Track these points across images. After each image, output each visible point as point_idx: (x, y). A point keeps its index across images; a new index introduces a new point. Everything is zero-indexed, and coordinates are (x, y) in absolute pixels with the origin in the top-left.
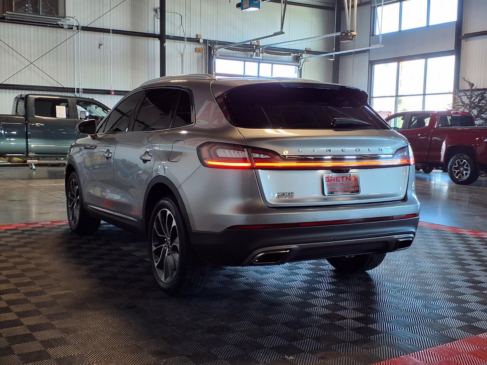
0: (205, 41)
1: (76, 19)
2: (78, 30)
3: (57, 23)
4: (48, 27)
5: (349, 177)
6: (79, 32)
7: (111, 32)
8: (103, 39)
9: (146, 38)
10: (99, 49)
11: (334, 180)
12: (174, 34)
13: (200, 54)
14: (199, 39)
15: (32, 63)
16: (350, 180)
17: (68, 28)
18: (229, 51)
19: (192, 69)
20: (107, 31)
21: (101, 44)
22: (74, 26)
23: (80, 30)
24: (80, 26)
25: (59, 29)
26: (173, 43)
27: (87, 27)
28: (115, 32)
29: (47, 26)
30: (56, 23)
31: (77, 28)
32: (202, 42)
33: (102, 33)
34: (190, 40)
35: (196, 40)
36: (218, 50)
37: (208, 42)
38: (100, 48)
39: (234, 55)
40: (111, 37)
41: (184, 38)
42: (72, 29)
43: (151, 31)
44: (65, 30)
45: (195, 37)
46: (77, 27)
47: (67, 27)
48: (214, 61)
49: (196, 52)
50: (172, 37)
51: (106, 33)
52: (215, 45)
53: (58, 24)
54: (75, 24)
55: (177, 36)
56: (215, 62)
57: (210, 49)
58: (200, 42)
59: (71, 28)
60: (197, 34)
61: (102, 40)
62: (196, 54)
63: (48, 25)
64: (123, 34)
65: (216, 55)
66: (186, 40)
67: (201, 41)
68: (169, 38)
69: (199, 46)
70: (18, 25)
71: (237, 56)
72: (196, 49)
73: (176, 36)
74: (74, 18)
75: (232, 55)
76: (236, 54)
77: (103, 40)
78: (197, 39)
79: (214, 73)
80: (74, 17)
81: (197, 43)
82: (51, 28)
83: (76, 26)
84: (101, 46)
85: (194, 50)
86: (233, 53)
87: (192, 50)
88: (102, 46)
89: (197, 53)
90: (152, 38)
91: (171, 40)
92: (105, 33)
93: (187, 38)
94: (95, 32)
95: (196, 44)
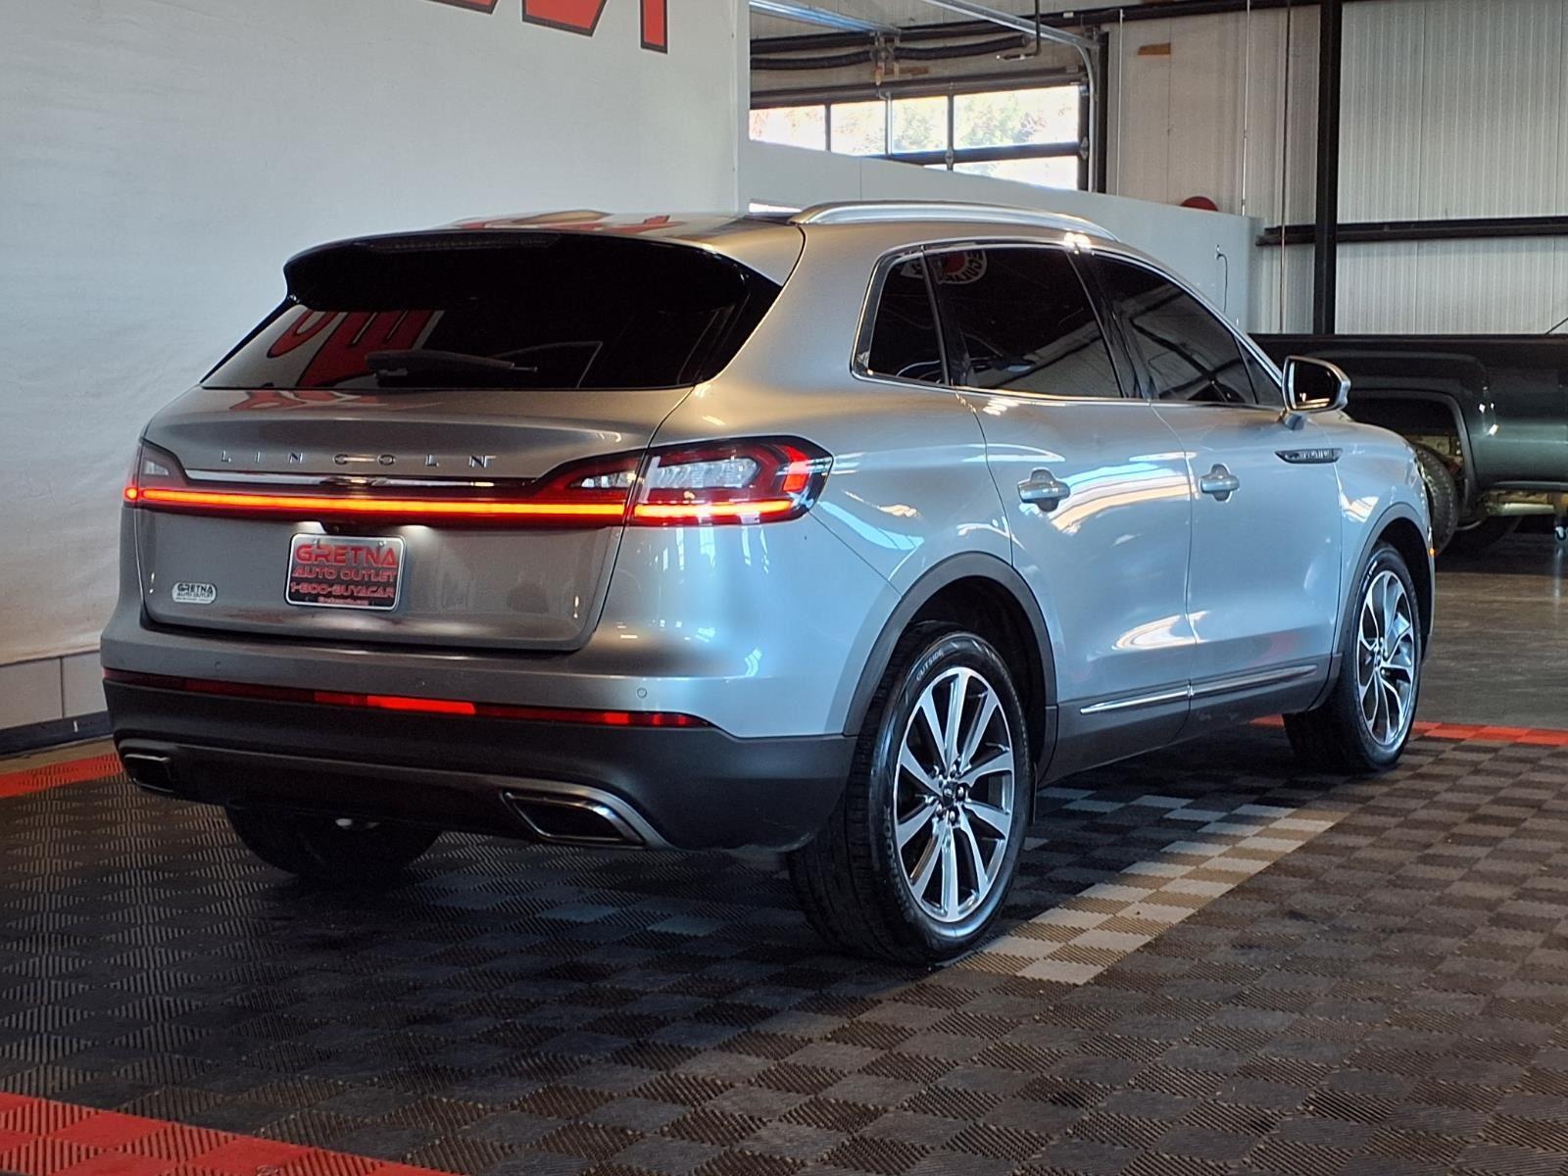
5: (375, 553)
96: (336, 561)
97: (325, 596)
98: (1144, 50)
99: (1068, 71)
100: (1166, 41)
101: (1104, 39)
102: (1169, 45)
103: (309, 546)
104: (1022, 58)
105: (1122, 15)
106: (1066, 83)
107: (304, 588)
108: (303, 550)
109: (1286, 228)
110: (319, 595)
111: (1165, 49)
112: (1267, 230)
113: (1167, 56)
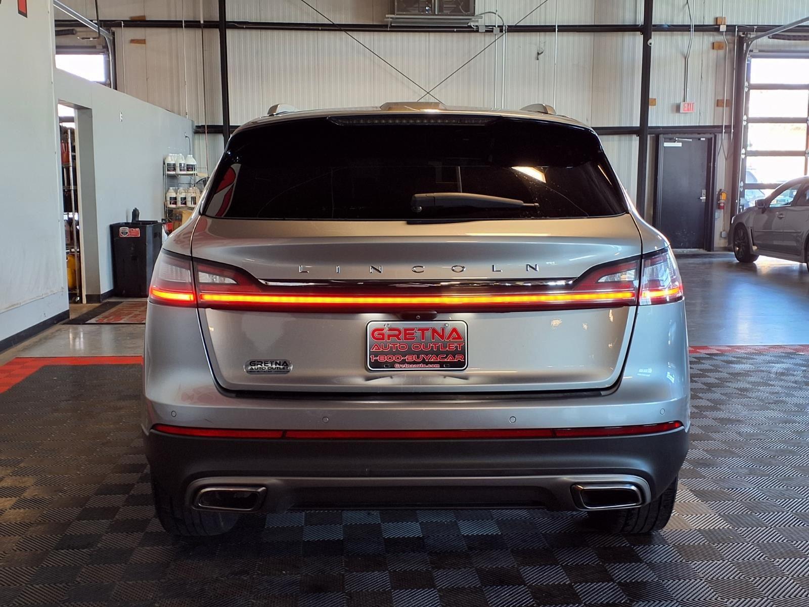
0: (731, 28)
1: (499, 15)
2: (502, 32)
3: (469, 24)
4: (455, 32)
5: (440, 331)
6: (503, 35)
7: (557, 30)
8: (545, 42)
9: (620, 33)
10: (538, 61)
11: (397, 336)
12: (672, 21)
13: (721, 52)
14: (719, 25)
15: (428, 93)
16: (442, 337)
17: (486, 30)
18: (782, 41)
19: (704, 80)
20: (549, 29)
21: (540, 53)
22: (495, 26)
23: (505, 32)
24: (505, 26)
25: (473, 34)
26: (669, 37)
27: (516, 26)
28: (564, 29)
29: (453, 31)
30: (467, 26)
31: (500, 29)
32: (725, 30)
33: (542, 34)
34: (701, 28)
35: (714, 28)
36: (755, 42)
37: (737, 29)
38: (538, 59)
39: (792, 49)
40: (556, 37)
41: (690, 25)
42: (492, 31)
43: (628, 21)
44: (483, 35)
45: (712, 23)
46: (501, 27)
47: (482, 29)
48: (746, 62)
49: (713, 49)
50: (667, 26)
51: (550, 33)
52: (750, 34)
53: (470, 27)
54: (498, 22)
55: (677, 24)
56: (749, 65)
57: (741, 41)
58: (721, 30)
59: (489, 30)
60: (718, 15)
61: (542, 45)
62: (713, 54)
63: (455, 30)
64: (577, 32)
65: (751, 51)
66: (692, 29)
67: (723, 28)
68: (660, 28)
69: (719, 38)
70: (405, 34)
71: (799, 49)
72: (713, 43)
73: (675, 24)
74: (495, 14)
75: (787, 49)
76: (795, 46)
77: (545, 45)
78: (717, 25)
79: (746, 84)
80: (496, 11)
81: (715, 33)
82: (461, 35)
83: (498, 26)
84: (540, 56)
85: (710, 46)
86: (790, 46)
87: (705, 48)
88: (542, 54)
89: (715, 51)
90: (631, 33)
91: (665, 32)
92: (548, 33)
93: (695, 26)
94: (532, 33)
95: (713, 35)
96: (406, 338)
97: (399, 363)
98: (133, 41)
99: (97, 48)
100: (144, 38)
101: (113, 34)
102: (145, 40)
103: (382, 330)
104: (91, 39)
105: (123, 24)
106: (98, 53)
107: (381, 359)
108: (376, 333)
109: (207, 126)
110: (395, 362)
111: (143, 42)
112: (196, 126)
113: (144, 45)
